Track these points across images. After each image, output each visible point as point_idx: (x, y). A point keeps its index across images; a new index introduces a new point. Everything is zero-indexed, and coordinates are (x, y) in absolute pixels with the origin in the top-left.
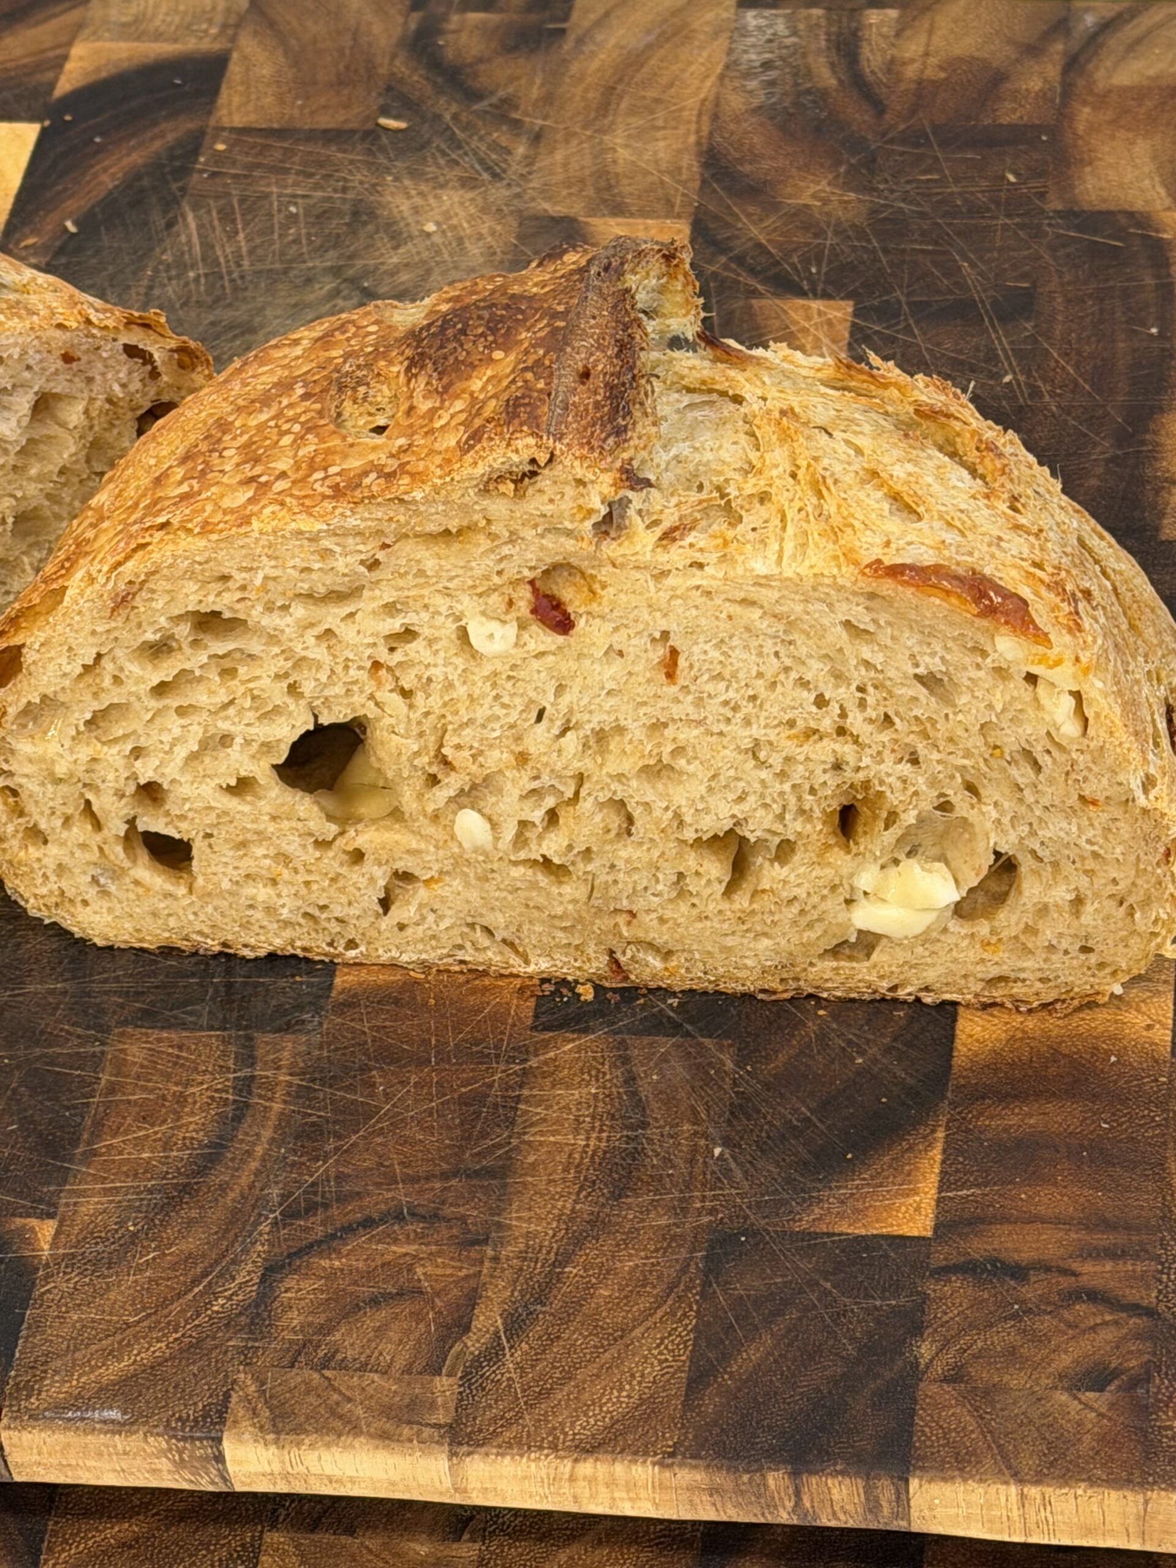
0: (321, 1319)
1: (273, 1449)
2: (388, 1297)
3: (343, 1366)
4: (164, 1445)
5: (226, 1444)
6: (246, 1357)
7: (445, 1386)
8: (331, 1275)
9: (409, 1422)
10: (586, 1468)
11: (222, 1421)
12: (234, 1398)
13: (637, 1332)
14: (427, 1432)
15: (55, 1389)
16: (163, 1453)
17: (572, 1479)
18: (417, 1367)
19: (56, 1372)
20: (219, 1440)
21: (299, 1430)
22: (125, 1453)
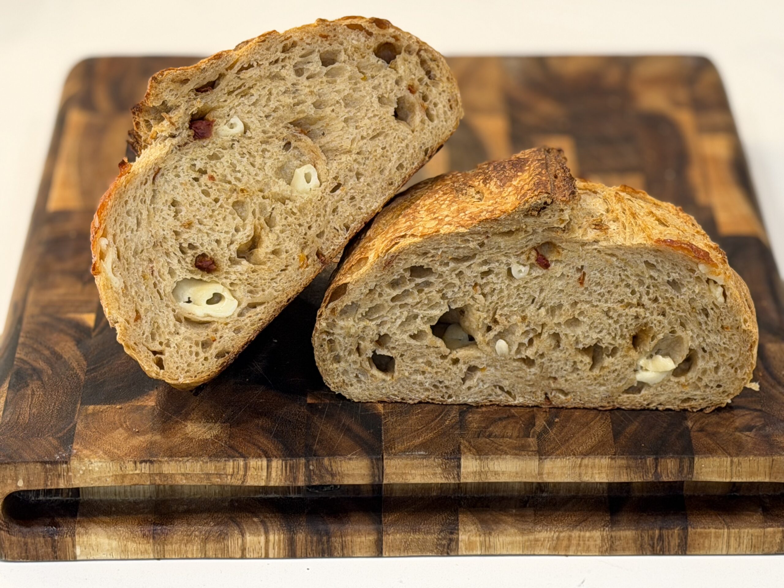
0: (483, 425)
1: (478, 461)
2: (505, 418)
3: (495, 436)
4: (441, 462)
5: (462, 460)
6: (462, 436)
7: (532, 441)
8: (483, 413)
9: (524, 451)
10: (586, 461)
11: (461, 454)
12: (462, 447)
13: (592, 423)
14: (530, 453)
15: (400, 447)
16: (439, 465)
17: (580, 466)
18: (522, 434)
19: (398, 443)
20: (460, 459)
21: (486, 454)
22: (426, 466)
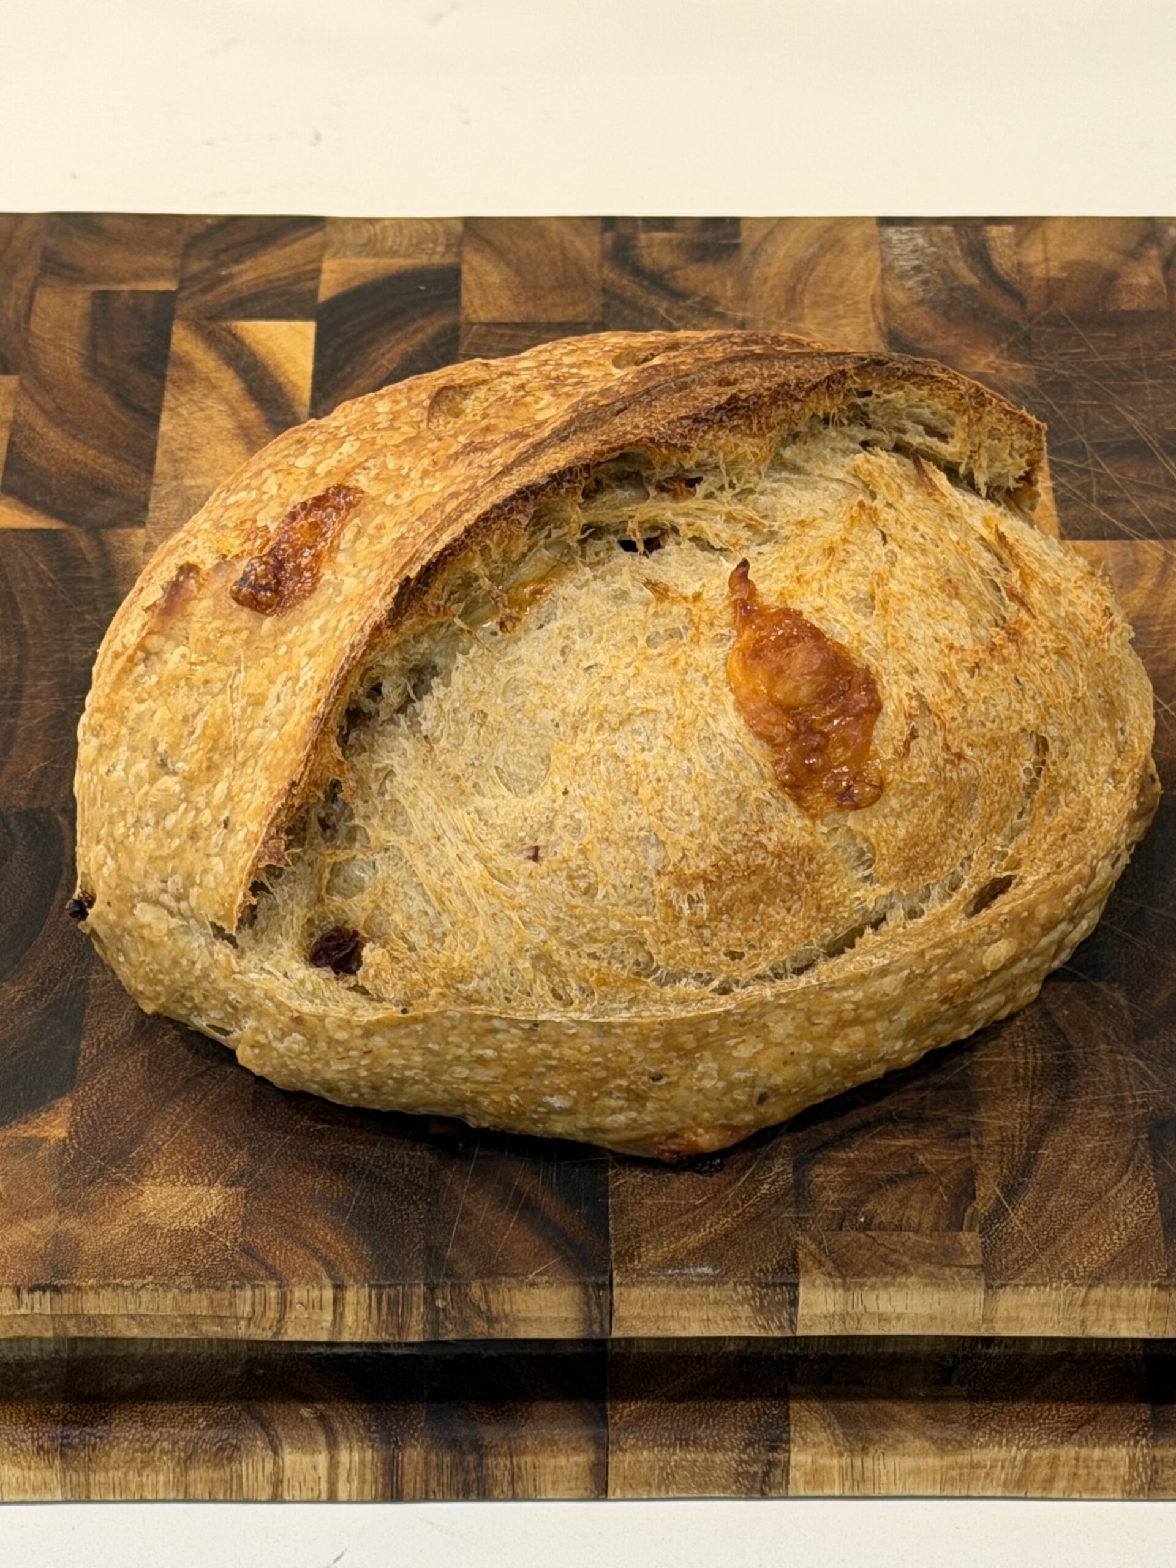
0: (852, 1196)
1: (840, 1291)
2: (901, 1178)
3: (881, 1227)
4: (750, 1292)
5: (801, 1288)
6: (801, 1223)
7: (969, 1239)
8: (850, 1163)
9: (948, 1265)
10: (1098, 1293)
11: (797, 1271)
12: (801, 1255)
13: (1112, 1193)
14: (965, 1272)
15: (651, 1254)
16: (746, 1300)
17: (1084, 1304)
18: (943, 1224)
19: (648, 1242)
20: (796, 1286)
21: (860, 1274)
22: (716, 1302)
